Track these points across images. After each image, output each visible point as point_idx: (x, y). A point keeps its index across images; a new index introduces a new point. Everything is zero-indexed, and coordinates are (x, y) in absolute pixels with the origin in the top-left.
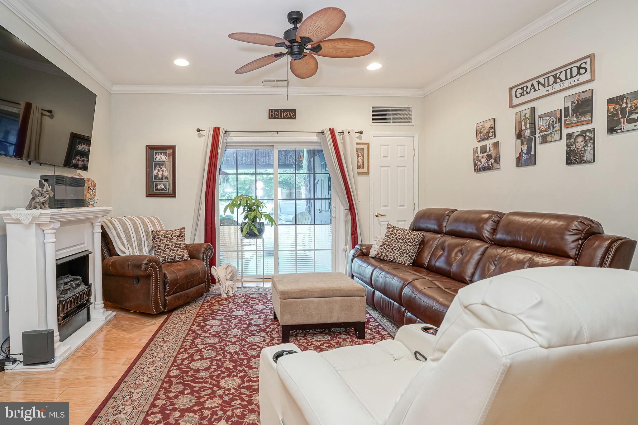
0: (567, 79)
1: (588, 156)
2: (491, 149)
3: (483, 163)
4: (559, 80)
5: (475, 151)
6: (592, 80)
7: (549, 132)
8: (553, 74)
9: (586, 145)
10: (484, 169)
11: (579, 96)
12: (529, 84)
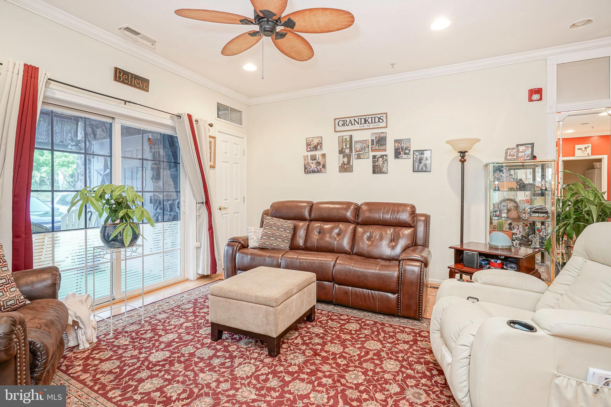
0: (372, 123)
1: (384, 170)
2: (320, 158)
3: (313, 167)
4: (367, 122)
5: (305, 158)
6: (386, 127)
7: (362, 153)
8: (364, 117)
9: (384, 163)
10: (314, 172)
11: (380, 134)
12: (348, 120)
